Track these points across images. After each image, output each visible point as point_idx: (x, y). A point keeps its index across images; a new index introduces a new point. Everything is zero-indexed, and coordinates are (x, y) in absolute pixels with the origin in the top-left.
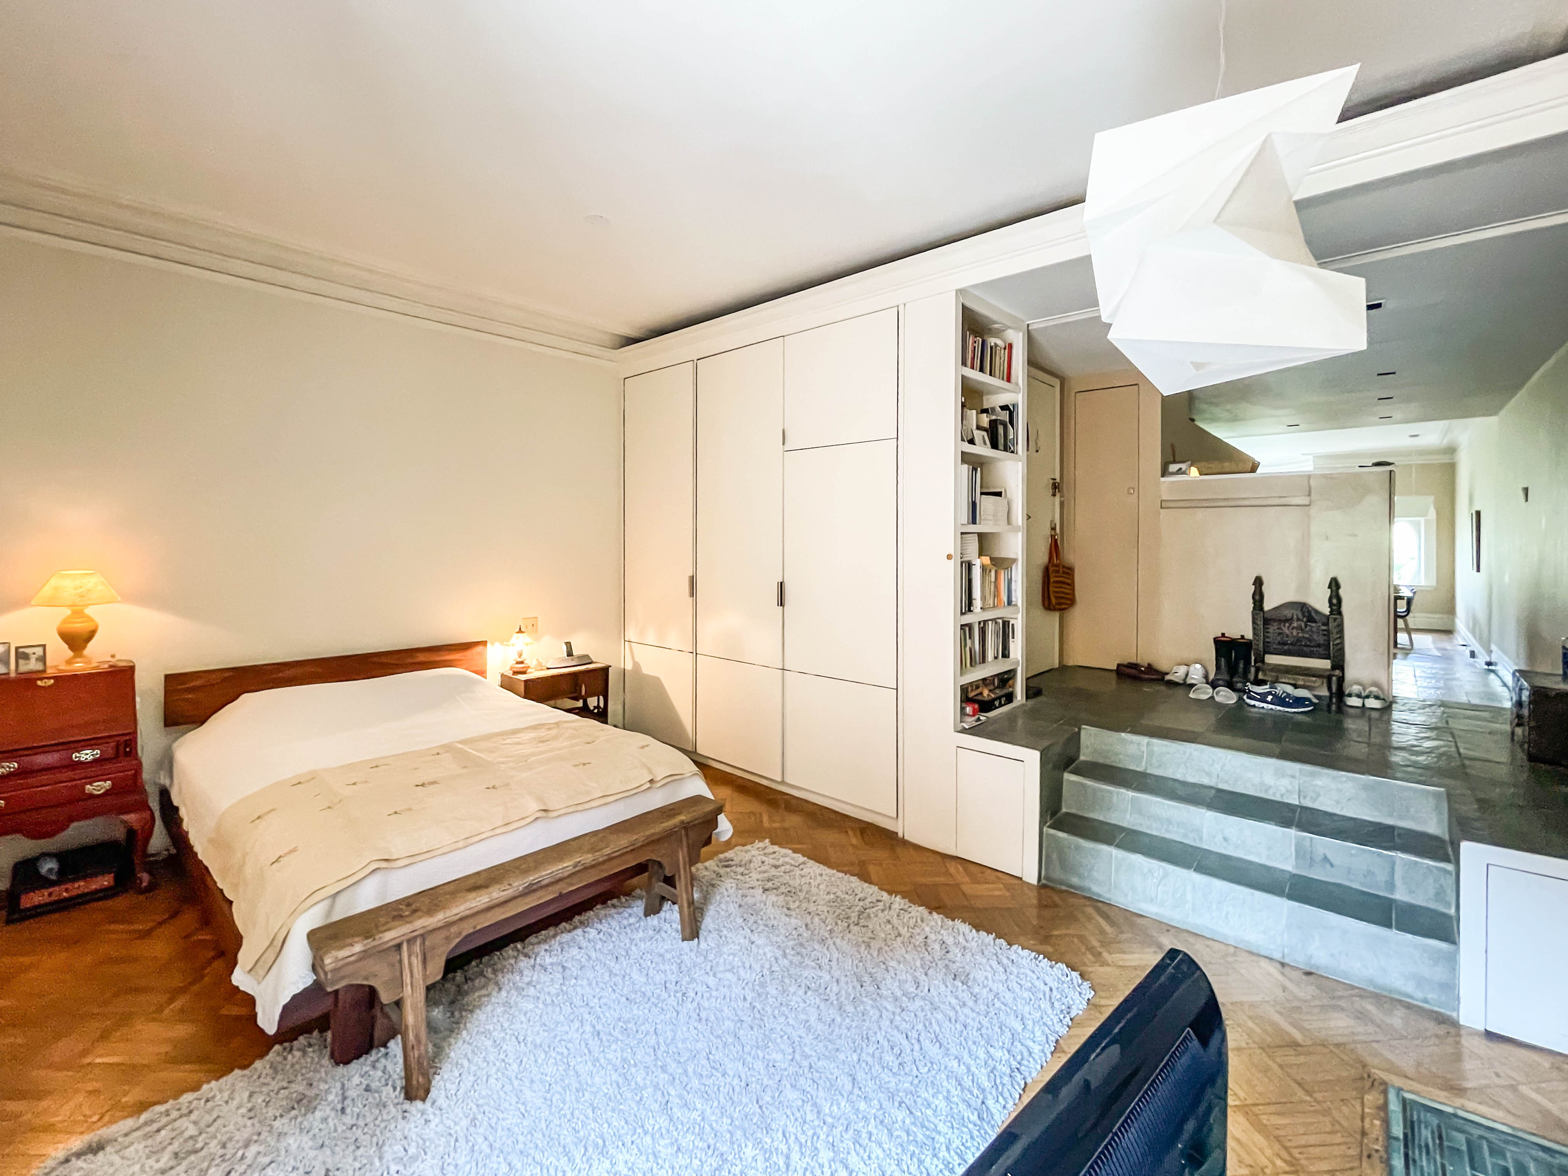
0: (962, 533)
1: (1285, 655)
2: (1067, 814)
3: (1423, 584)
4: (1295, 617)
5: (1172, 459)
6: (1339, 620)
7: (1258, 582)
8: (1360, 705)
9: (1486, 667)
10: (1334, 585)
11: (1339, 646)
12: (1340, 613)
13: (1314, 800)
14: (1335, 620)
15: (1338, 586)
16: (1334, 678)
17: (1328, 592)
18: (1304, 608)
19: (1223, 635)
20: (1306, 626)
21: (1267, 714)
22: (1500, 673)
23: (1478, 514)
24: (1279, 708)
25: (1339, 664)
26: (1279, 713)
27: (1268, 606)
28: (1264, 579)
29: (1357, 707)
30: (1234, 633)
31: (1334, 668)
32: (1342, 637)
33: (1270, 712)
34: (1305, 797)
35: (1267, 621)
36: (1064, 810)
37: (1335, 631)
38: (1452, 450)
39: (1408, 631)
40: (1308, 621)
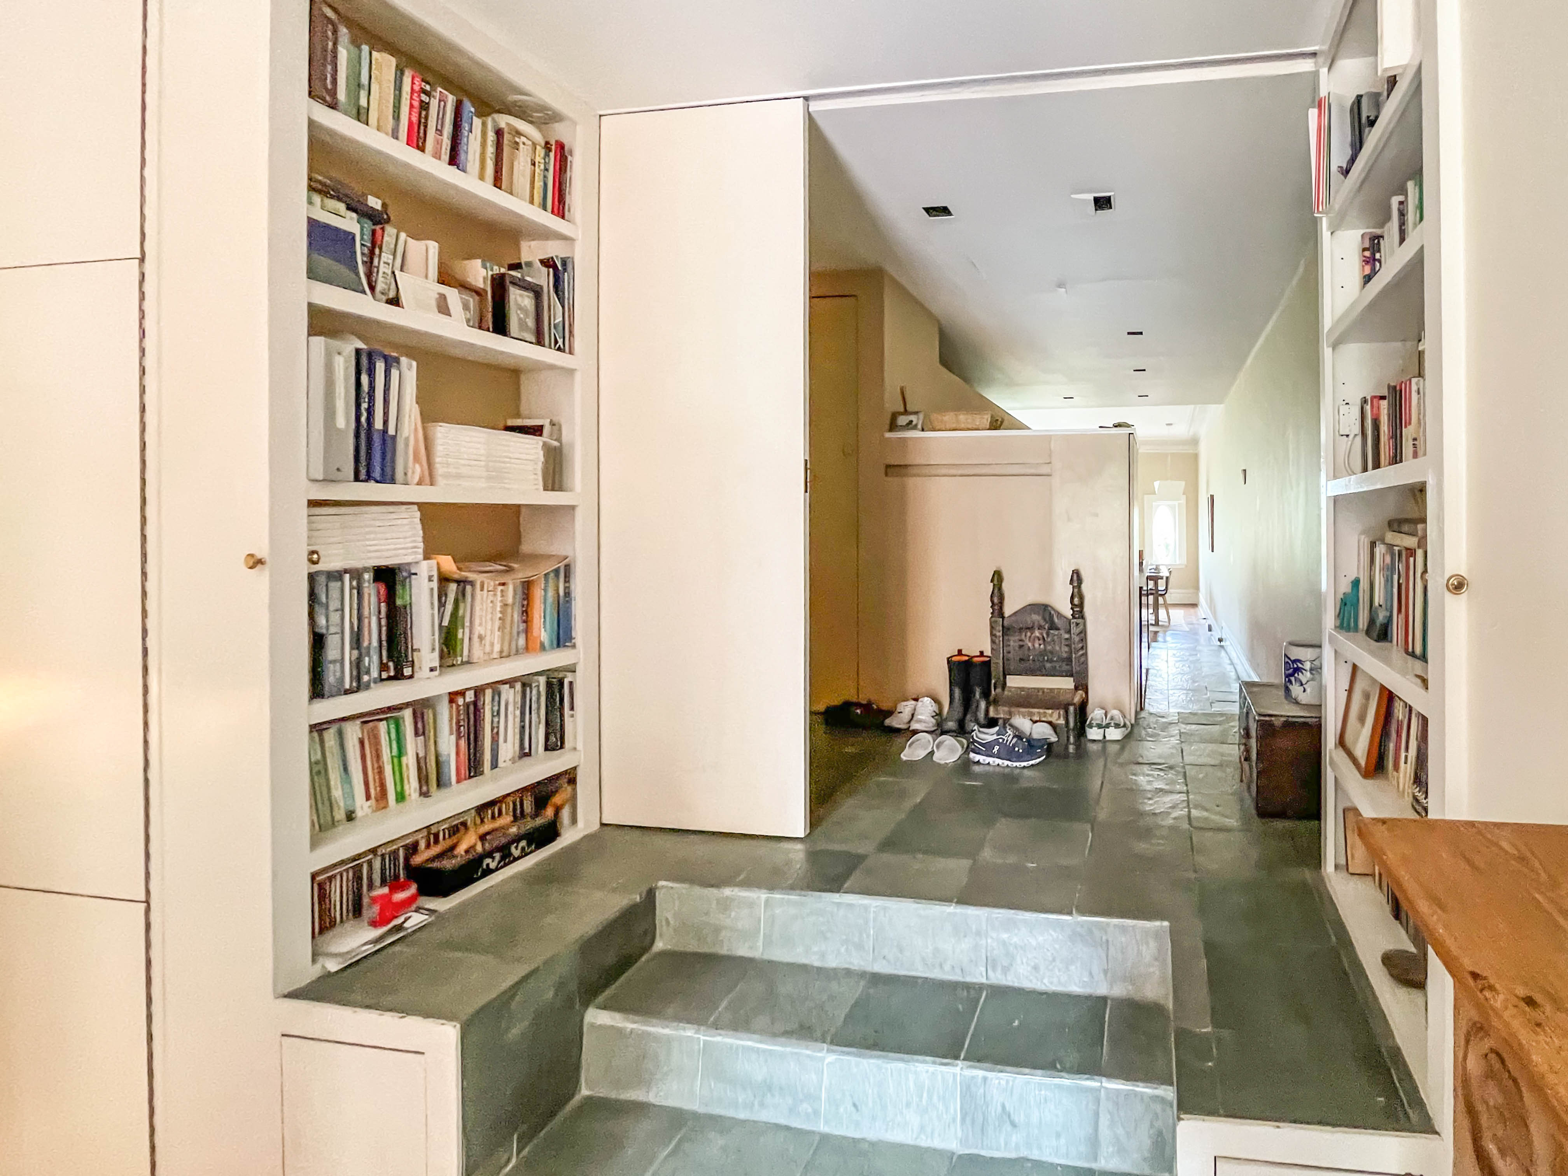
0: (313, 504)
1: (1026, 674)
2: (589, 1099)
3: (1178, 563)
4: (1036, 624)
5: (902, 410)
6: (1081, 627)
7: (997, 578)
8: (1100, 737)
9: (1218, 643)
10: (1076, 578)
11: (1082, 659)
12: (1082, 617)
13: (1006, 970)
14: (1077, 624)
15: (1080, 581)
16: (1072, 708)
17: (1069, 590)
18: (1044, 609)
19: (960, 651)
20: (1048, 635)
21: (994, 773)
22: (1228, 650)
23: (1212, 496)
24: (1006, 763)
25: (1082, 685)
26: (1007, 770)
27: (1008, 611)
28: (1005, 575)
29: (1099, 741)
30: (971, 650)
31: (1076, 688)
32: (1084, 648)
33: (997, 769)
34: (994, 969)
35: (1006, 630)
36: (585, 1092)
37: (1077, 639)
38: (1194, 441)
39: (1166, 606)
40: (1050, 628)
